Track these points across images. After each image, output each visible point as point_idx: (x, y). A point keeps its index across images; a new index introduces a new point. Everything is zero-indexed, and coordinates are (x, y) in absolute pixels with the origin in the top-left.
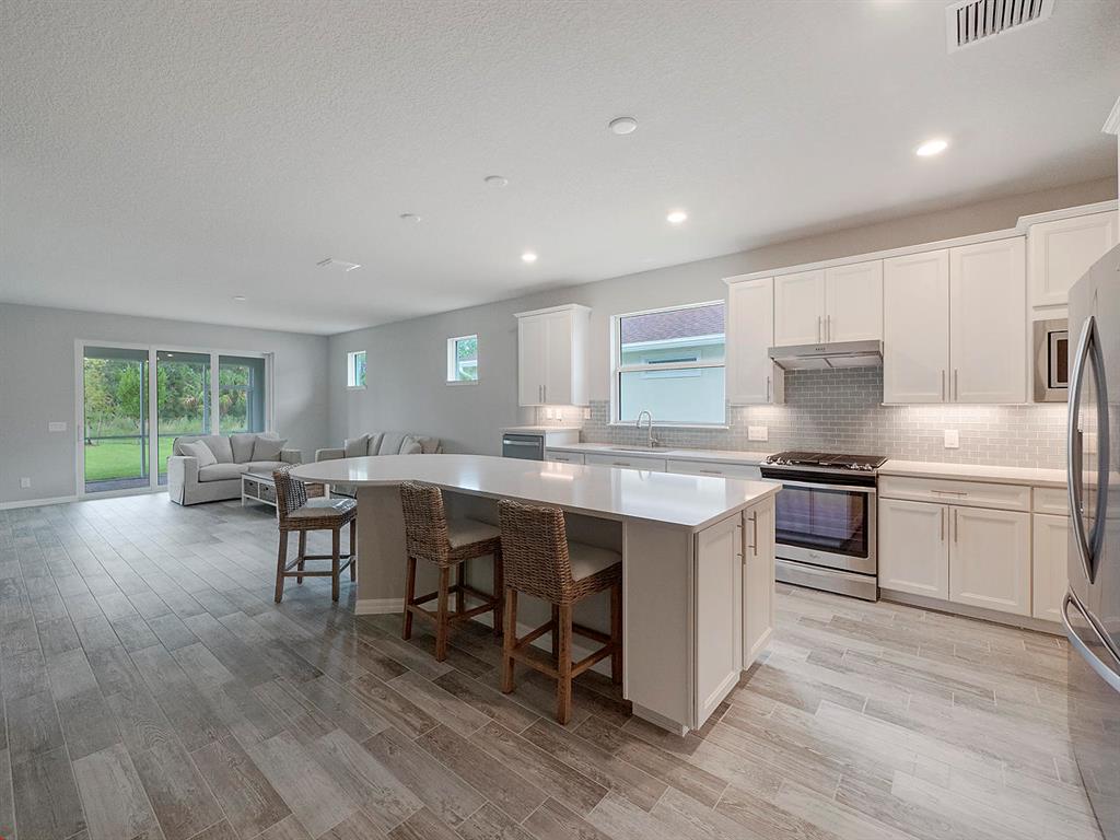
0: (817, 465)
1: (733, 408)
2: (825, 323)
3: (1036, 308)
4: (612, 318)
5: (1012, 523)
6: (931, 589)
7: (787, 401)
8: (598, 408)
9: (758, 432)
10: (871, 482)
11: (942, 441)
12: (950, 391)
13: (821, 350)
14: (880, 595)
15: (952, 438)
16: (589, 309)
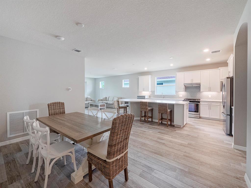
0: (191, 100)
1: (177, 92)
2: (192, 80)
3: (221, 79)
4: (156, 77)
5: (218, 107)
6: (207, 116)
7: (185, 91)
8: (153, 92)
9: (181, 96)
10: (199, 102)
11: (208, 97)
12: (210, 90)
13: (192, 84)
14: (200, 118)
15: (210, 96)
16: (151, 76)
